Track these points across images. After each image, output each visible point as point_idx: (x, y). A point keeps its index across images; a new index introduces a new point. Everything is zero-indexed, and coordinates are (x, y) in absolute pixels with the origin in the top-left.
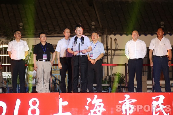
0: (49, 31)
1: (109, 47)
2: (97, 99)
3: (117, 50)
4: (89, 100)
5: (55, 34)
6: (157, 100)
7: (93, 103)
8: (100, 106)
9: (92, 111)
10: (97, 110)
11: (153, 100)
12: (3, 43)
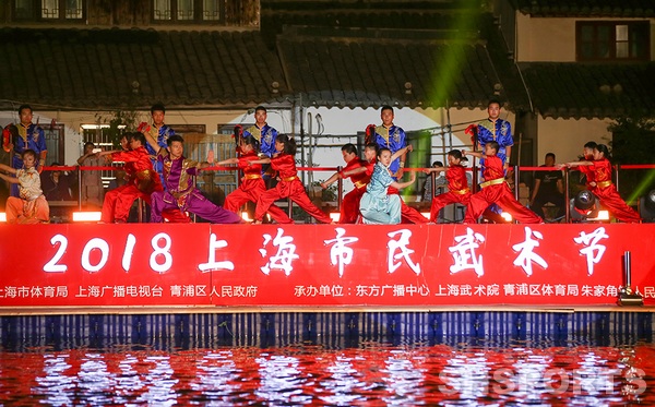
0: (190, 98)
1: (306, 132)
2: (283, 236)
3: (321, 136)
4: (268, 237)
5: (201, 103)
6: (397, 238)
7: (275, 243)
8: (288, 250)
9: (273, 259)
10: (283, 258)
11: (389, 239)
12: (102, 121)
